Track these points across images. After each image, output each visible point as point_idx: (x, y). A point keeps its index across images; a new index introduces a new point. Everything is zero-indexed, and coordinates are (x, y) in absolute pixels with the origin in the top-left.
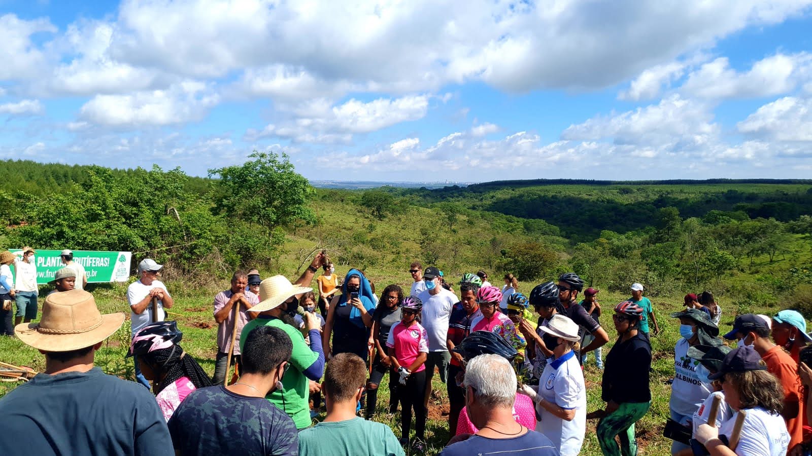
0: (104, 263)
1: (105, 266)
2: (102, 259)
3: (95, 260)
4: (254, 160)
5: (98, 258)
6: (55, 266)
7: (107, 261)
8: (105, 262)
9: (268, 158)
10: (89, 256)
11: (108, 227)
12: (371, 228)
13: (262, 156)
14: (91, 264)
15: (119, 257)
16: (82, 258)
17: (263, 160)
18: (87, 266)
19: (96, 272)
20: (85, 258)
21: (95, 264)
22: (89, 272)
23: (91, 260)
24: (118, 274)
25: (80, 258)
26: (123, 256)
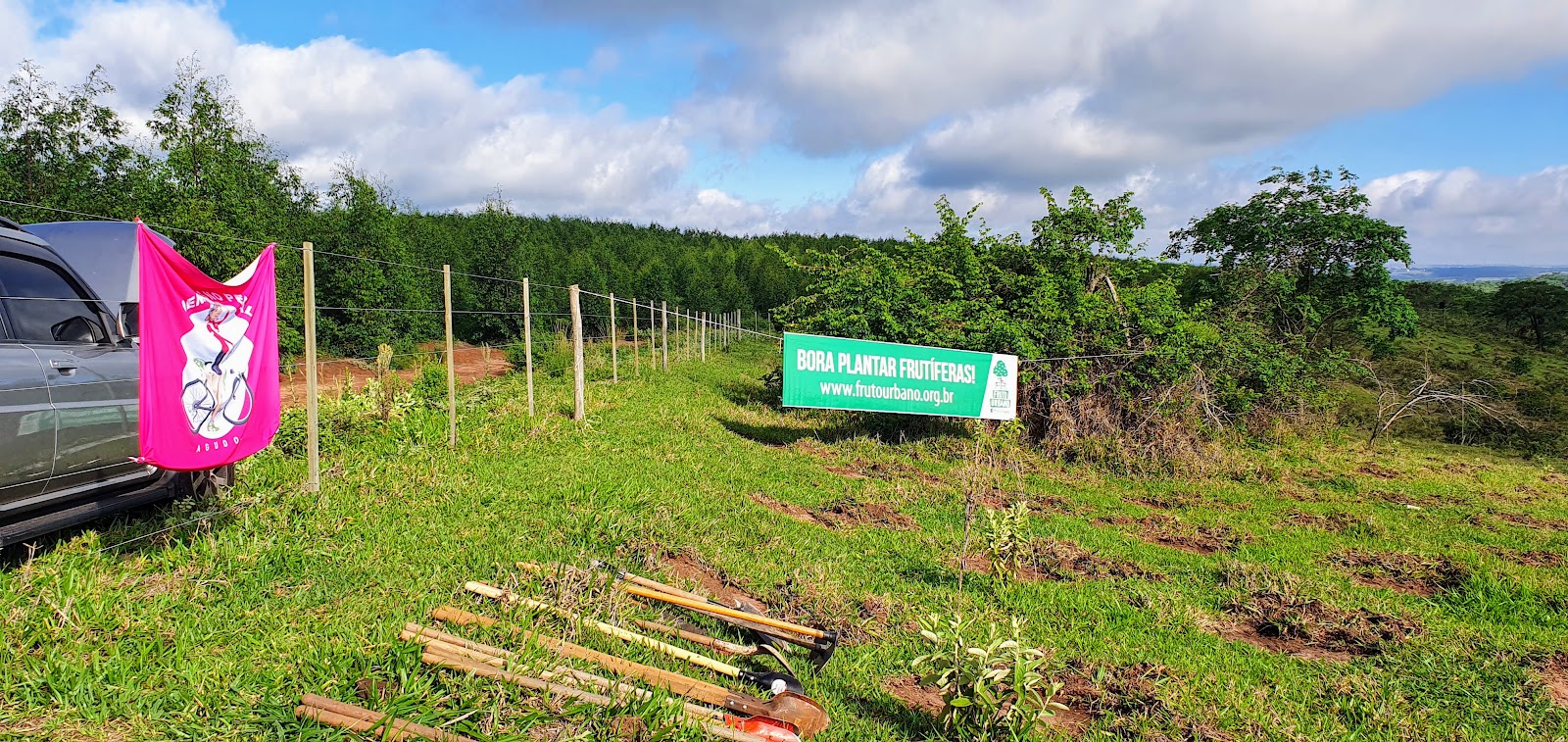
0: (965, 376)
1: (968, 382)
2: (960, 366)
3: (947, 368)
4: (1273, 188)
5: (951, 365)
6: (870, 373)
7: (970, 372)
8: (967, 373)
9: (1308, 181)
10: (933, 359)
11: (968, 314)
12: (1519, 367)
13: (1294, 178)
14: (940, 375)
15: (994, 364)
16: (922, 362)
17: (1294, 187)
18: (932, 379)
19: (952, 394)
20: (927, 363)
21: (947, 376)
22: (938, 392)
23: (940, 367)
24: (995, 403)
25: (917, 361)
26: (1001, 367)
